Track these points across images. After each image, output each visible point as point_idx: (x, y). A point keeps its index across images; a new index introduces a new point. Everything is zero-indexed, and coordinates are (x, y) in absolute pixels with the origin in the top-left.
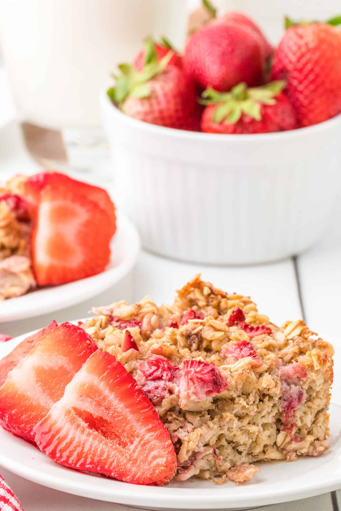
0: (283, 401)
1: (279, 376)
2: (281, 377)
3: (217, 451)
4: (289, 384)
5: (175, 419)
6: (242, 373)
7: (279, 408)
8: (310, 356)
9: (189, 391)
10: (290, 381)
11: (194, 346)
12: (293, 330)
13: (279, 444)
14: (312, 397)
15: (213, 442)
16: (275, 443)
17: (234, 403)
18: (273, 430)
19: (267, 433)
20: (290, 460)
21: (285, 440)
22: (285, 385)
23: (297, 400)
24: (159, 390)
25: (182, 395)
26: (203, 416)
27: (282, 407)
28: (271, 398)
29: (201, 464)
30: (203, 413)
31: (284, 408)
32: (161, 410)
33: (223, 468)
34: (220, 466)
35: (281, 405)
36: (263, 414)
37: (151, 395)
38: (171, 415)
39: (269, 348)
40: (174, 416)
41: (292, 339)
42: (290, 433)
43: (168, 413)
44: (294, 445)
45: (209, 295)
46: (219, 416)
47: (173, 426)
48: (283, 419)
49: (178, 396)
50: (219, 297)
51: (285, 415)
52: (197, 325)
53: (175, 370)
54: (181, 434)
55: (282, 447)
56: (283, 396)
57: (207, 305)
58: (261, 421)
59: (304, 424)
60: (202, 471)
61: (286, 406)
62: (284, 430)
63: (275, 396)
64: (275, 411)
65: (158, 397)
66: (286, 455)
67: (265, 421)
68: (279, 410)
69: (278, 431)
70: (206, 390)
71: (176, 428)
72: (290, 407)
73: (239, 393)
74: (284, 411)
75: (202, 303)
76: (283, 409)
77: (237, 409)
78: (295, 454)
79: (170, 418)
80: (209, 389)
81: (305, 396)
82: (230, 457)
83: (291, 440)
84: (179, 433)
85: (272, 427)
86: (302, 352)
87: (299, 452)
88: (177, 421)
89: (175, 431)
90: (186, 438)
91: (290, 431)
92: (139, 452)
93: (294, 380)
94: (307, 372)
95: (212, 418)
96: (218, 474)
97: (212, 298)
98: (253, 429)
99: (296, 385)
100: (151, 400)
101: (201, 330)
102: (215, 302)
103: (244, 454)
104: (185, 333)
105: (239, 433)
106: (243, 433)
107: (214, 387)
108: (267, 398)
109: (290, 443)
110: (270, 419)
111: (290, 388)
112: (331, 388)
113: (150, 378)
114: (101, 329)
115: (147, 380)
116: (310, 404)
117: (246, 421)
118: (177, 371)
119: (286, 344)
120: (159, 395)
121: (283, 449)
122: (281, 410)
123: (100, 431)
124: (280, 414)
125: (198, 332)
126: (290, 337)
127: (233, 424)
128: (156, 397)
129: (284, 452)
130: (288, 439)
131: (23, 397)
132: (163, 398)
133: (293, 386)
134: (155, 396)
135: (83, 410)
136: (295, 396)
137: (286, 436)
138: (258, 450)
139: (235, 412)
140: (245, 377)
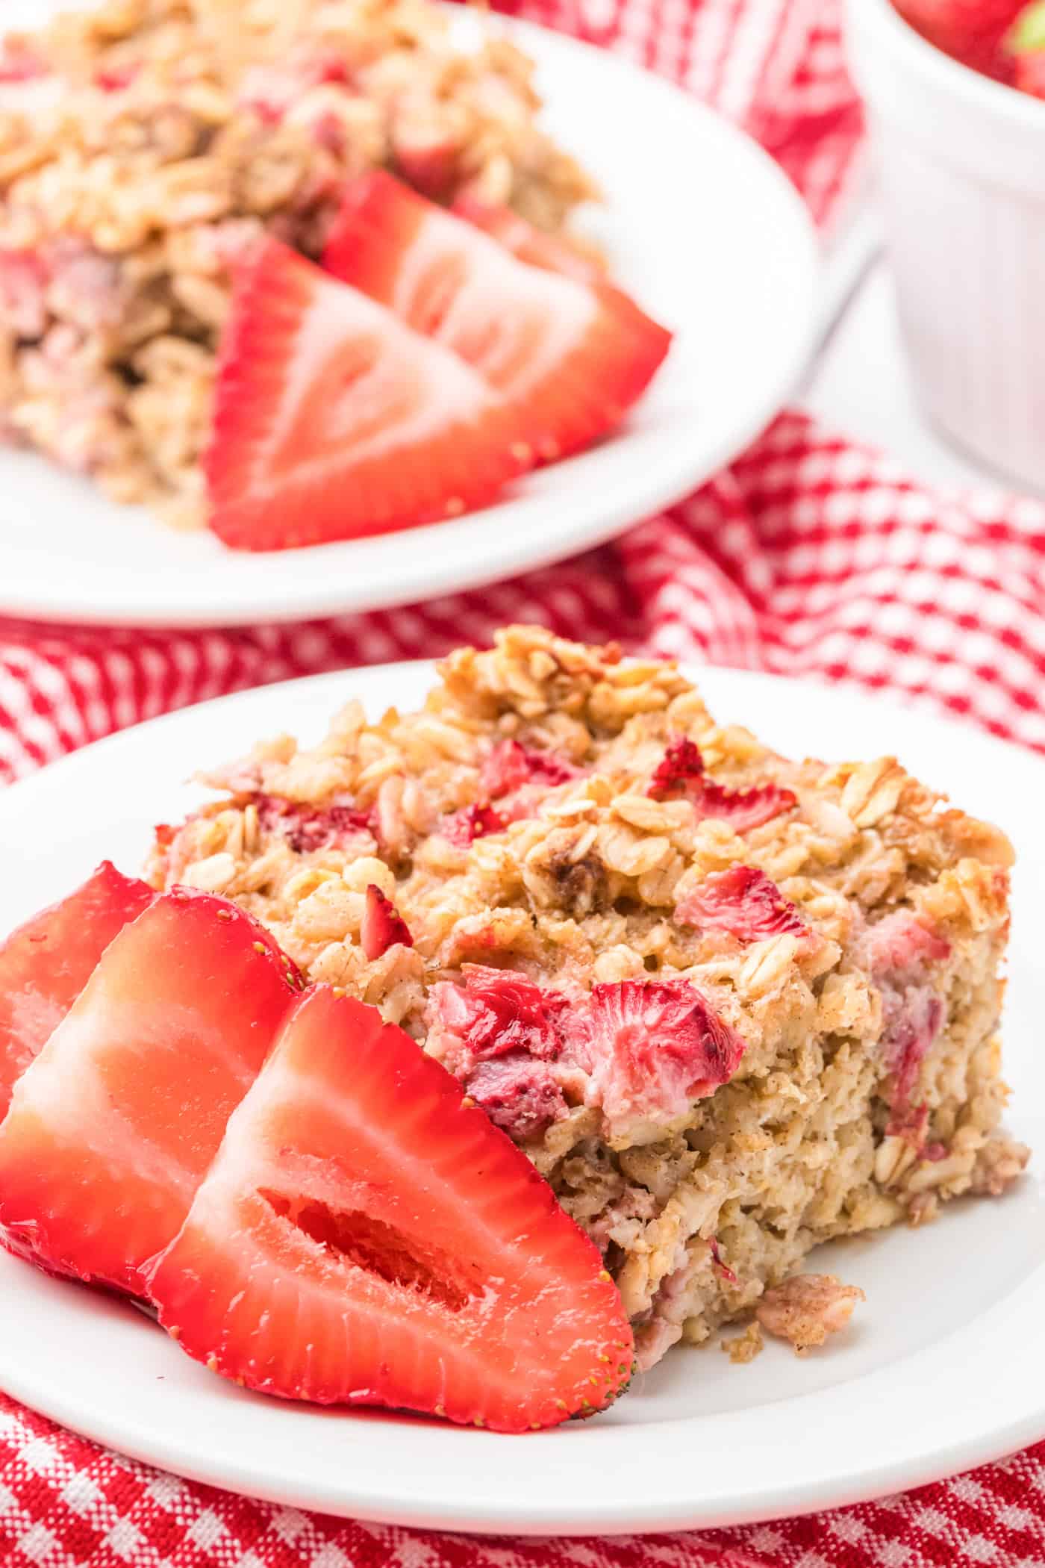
0: (889, 1046)
1: (870, 968)
2: (873, 970)
3: (722, 1249)
4: (898, 987)
5: (588, 1180)
6: (781, 999)
7: (876, 1068)
8: (953, 885)
9: (639, 1097)
10: (899, 976)
11: (584, 901)
12: (872, 792)
13: (882, 1175)
14: (960, 1007)
15: (711, 1227)
16: (872, 1178)
17: (761, 1097)
18: (864, 1139)
19: (851, 1153)
20: (923, 1221)
21: (899, 1161)
22: (890, 995)
23: (927, 1030)
24: (532, 1098)
25: (611, 1111)
26: (676, 1157)
27: (887, 1064)
28: (854, 1043)
29: (685, 1303)
30: (674, 1147)
31: (895, 1065)
32: (543, 1161)
33: (743, 1300)
34: (733, 1294)
35: (885, 1059)
36: (837, 1104)
37: (504, 1114)
38: (577, 1170)
40: (588, 1172)
41: (875, 826)
42: (915, 1136)
43: (567, 1164)
44: (930, 1172)
45: (551, 678)
46: (722, 1146)
47: (589, 1204)
48: (890, 1098)
49: (598, 1112)
50: (585, 679)
51: (896, 1086)
52: (577, 829)
53: (559, 1011)
54: (623, 1231)
55: (892, 1182)
56: (888, 1030)
58: (829, 1127)
59: (946, 1094)
60: (687, 1322)
61: (900, 1058)
62: (897, 1130)
63: (867, 1038)
64: (870, 1081)
65: (530, 1120)
66: (908, 1206)
67: (843, 1119)
68: (876, 1075)
69: (879, 1136)
70: (688, 1081)
71: (599, 1211)
72: (910, 1056)
73: (771, 1059)
74: (893, 1076)
75: (532, 704)
76: (890, 1071)
77: (771, 1110)
78: (934, 1200)
79: (574, 1182)
80: (698, 1077)
81: (946, 1009)
82: (758, 1258)
83: (919, 1158)
84: (612, 1226)
85: (860, 1131)
86: (917, 870)
87: (948, 1191)
88: (598, 1188)
89: (595, 1219)
90: (642, 1245)
91: (914, 1130)
93: (909, 971)
94: (951, 940)
95: (704, 1160)
96: (727, 1318)
97: (563, 686)
98: (818, 1156)
99: (917, 984)
100: (505, 1128)
101: (594, 846)
102: (574, 699)
103: (789, 1236)
104: (548, 860)
105: (777, 1182)
106: (790, 1177)
107: (710, 1066)
108: (846, 1048)
109: (915, 1166)
110: (857, 1109)
111: (905, 997)
112: (1005, 960)
113: (489, 1051)
114: (247, 855)
115: (476, 1060)
116: (959, 1030)
117: (795, 1138)
118: (565, 1012)
119: (857, 848)
120: (534, 1115)
121: (896, 1189)
122: (883, 1072)
123: (354, 1253)
124: (881, 1084)
125: (590, 854)
126: (868, 817)
127: (762, 1160)
128: (523, 1121)
129: (902, 1198)
130: (910, 1156)
132: (548, 1121)
133: (910, 990)
134: (519, 1116)
136: (920, 1021)
137: (903, 1149)
138: (829, 1216)
139: (764, 1120)
140: (788, 1008)
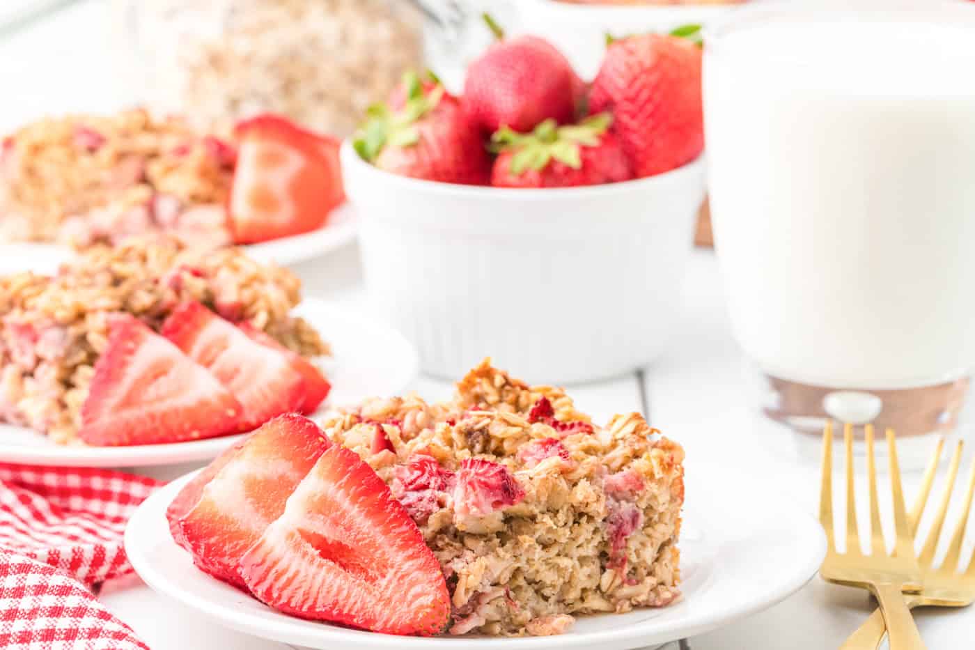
0: (609, 525)
1: (603, 486)
2: (605, 489)
3: (512, 594)
4: (618, 501)
5: (448, 544)
6: (547, 479)
7: (602, 535)
8: (648, 458)
9: (468, 501)
10: (619, 495)
11: (478, 447)
12: (624, 425)
13: (604, 588)
14: (653, 521)
15: (505, 578)
16: (598, 587)
17: (536, 523)
18: (594, 567)
19: (586, 570)
20: (621, 613)
21: (612, 582)
22: (612, 501)
23: (630, 523)
24: (425, 502)
25: (456, 509)
26: (490, 540)
27: (608, 533)
28: (591, 518)
29: (487, 611)
30: (489, 535)
31: (612, 535)
32: (427, 532)
33: (520, 619)
34: (516, 616)
35: (607, 530)
36: (579, 543)
37: (412, 510)
38: (442, 539)
39: (589, 451)
40: (447, 540)
41: (622, 439)
42: (621, 572)
43: (439, 536)
44: (627, 590)
45: (503, 386)
46: (513, 541)
47: (445, 555)
48: (610, 551)
49: (452, 511)
50: (518, 389)
51: (612, 545)
52: (481, 419)
53: (449, 477)
54: (457, 566)
55: (609, 592)
56: (608, 516)
57: (501, 401)
58: (576, 553)
59: (641, 559)
60: (489, 623)
61: (614, 532)
62: (611, 567)
63: (597, 517)
64: (598, 538)
65: (422, 512)
66: (614, 605)
67: (583, 552)
68: (603, 538)
69: (603, 569)
70: (494, 499)
71: (450, 558)
72: (619, 534)
73: (542, 508)
74: (611, 539)
75: (493, 398)
76: (609, 536)
77: (540, 531)
78: (628, 603)
79: (440, 544)
80: (497, 499)
81: (642, 519)
82: (532, 604)
83: (623, 583)
84: (454, 564)
85: (594, 563)
86: (636, 456)
87: (635, 600)
88: (451, 548)
89: (448, 562)
90: (464, 571)
91: (620, 568)
92: (394, 588)
93: (625, 495)
94: (645, 483)
95: (502, 544)
96: (513, 628)
97: (508, 391)
98: (564, 562)
99: (628, 501)
100: (412, 517)
101: (488, 425)
102: (511, 397)
103: (552, 600)
104: (464, 428)
105: (544, 568)
106: (550, 569)
107: (505, 495)
108: (585, 519)
109: (621, 586)
110: (590, 550)
111: (620, 505)
112: (682, 510)
113: (411, 487)
114: (343, 431)
115: (406, 490)
116: (649, 530)
117: (554, 551)
118: (451, 477)
119: (614, 446)
120: (423, 510)
121: (611, 596)
122: (606, 537)
123: (338, 564)
124: (605, 543)
125: (484, 428)
126: (619, 436)
127: (534, 553)
128: (419, 513)
129: (613, 600)
130: (618, 581)
131: (225, 520)
132: (429, 513)
133: (623, 502)
134: (418, 511)
135: (313, 532)
136: (627, 518)
137: (615, 576)
138: (573, 595)
139: (537, 535)
140: (551, 484)
